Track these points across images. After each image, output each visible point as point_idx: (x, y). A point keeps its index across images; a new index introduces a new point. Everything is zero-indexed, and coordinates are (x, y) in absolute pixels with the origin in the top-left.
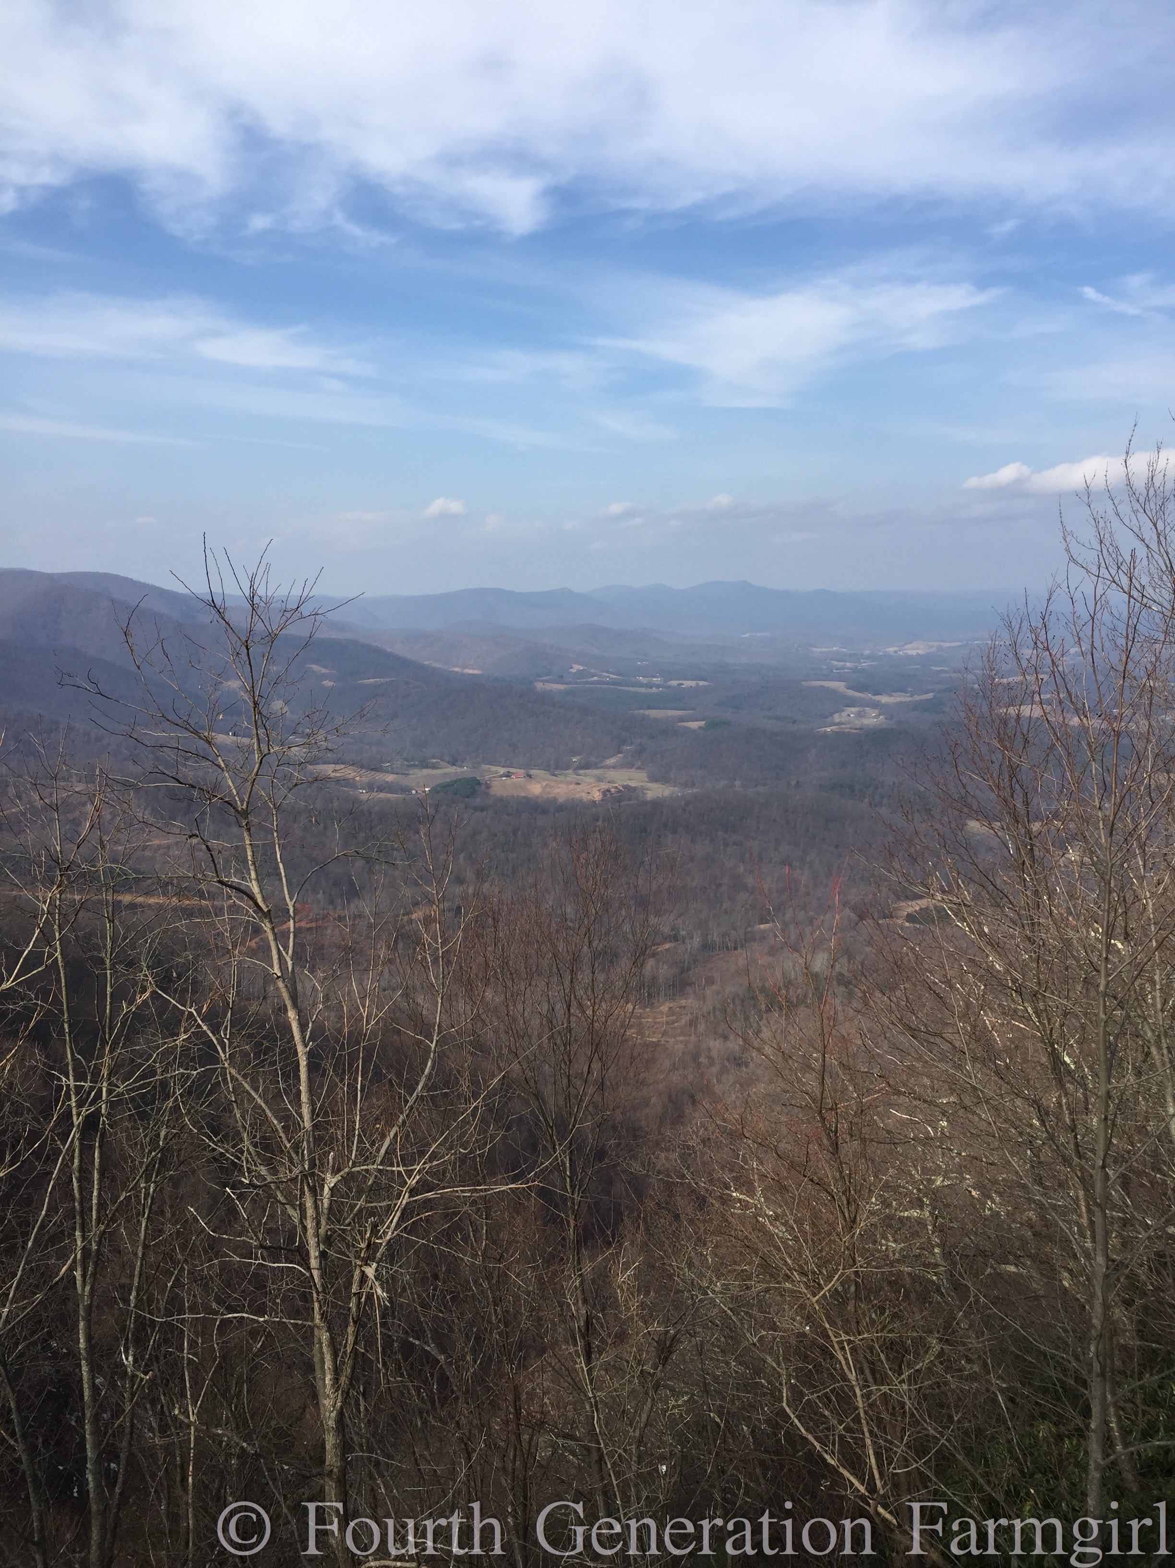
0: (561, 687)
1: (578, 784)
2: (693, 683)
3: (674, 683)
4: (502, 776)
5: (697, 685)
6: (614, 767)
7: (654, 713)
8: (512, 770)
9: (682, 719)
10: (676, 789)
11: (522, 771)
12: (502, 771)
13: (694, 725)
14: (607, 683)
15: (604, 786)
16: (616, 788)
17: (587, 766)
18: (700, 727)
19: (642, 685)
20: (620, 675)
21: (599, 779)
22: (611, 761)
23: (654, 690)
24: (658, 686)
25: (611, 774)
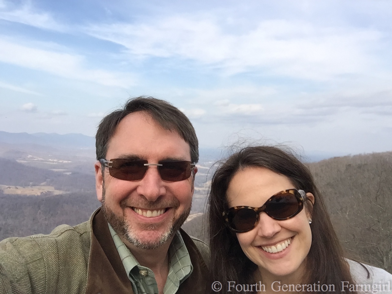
0: (25, 162)
1: (33, 190)
2: (66, 162)
3: (61, 161)
4: (7, 188)
5: (68, 162)
6: (44, 185)
7: (55, 170)
8: (10, 186)
9: (64, 172)
10: (63, 192)
11: (14, 187)
12: (7, 186)
13: (68, 173)
14: (40, 161)
15: (41, 191)
16: (45, 192)
17: (34, 185)
18: (70, 174)
19: (50, 162)
20: (44, 159)
21: (39, 189)
22: (42, 184)
23: (55, 163)
24: (56, 162)
25: (43, 187)
